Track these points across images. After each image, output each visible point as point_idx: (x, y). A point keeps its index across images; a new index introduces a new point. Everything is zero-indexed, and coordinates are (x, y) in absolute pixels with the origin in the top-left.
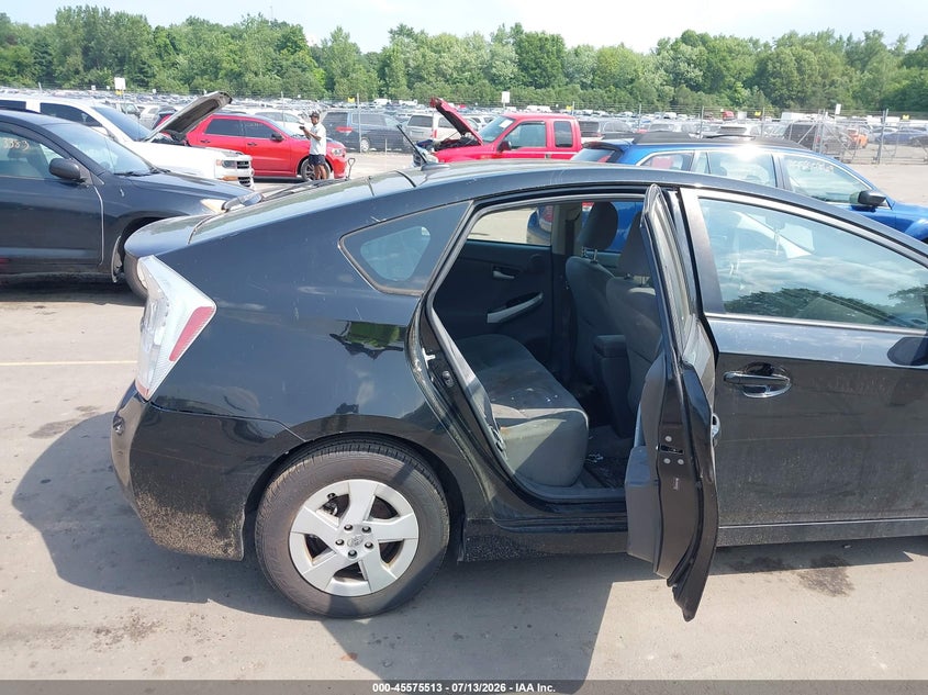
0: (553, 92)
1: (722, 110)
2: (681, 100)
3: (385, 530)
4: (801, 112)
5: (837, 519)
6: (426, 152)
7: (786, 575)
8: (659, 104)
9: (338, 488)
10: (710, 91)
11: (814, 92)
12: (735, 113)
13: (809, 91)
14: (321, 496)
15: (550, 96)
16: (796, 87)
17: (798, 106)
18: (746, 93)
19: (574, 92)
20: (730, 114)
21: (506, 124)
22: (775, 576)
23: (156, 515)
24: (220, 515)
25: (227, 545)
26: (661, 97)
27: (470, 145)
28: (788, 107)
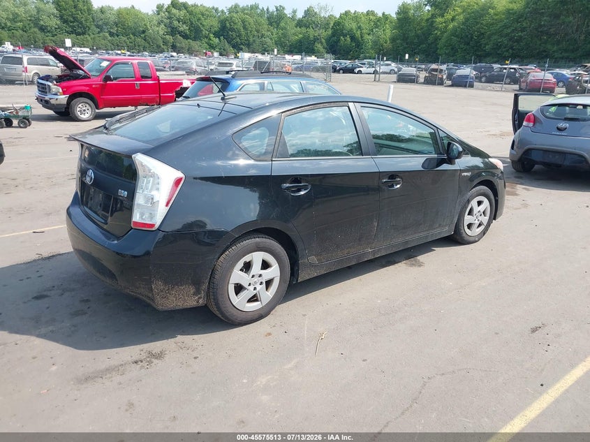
0: (89, 38)
1: (204, 51)
2: (178, 45)
3: (267, 274)
4: (249, 52)
5: (417, 236)
6: (50, 84)
7: (400, 264)
8: (165, 47)
9: (247, 258)
10: (195, 39)
11: (254, 41)
12: (212, 53)
13: (251, 40)
14: (240, 264)
15: (88, 41)
16: (244, 38)
17: (247, 49)
18: (217, 40)
19: (105, 38)
20: (209, 53)
21: (105, 64)
22: (397, 265)
23: (162, 291)
24: (197, 284)
25: (199, 298)
26: (165, 43)
27: (82, 79)
28: (241, 49)
